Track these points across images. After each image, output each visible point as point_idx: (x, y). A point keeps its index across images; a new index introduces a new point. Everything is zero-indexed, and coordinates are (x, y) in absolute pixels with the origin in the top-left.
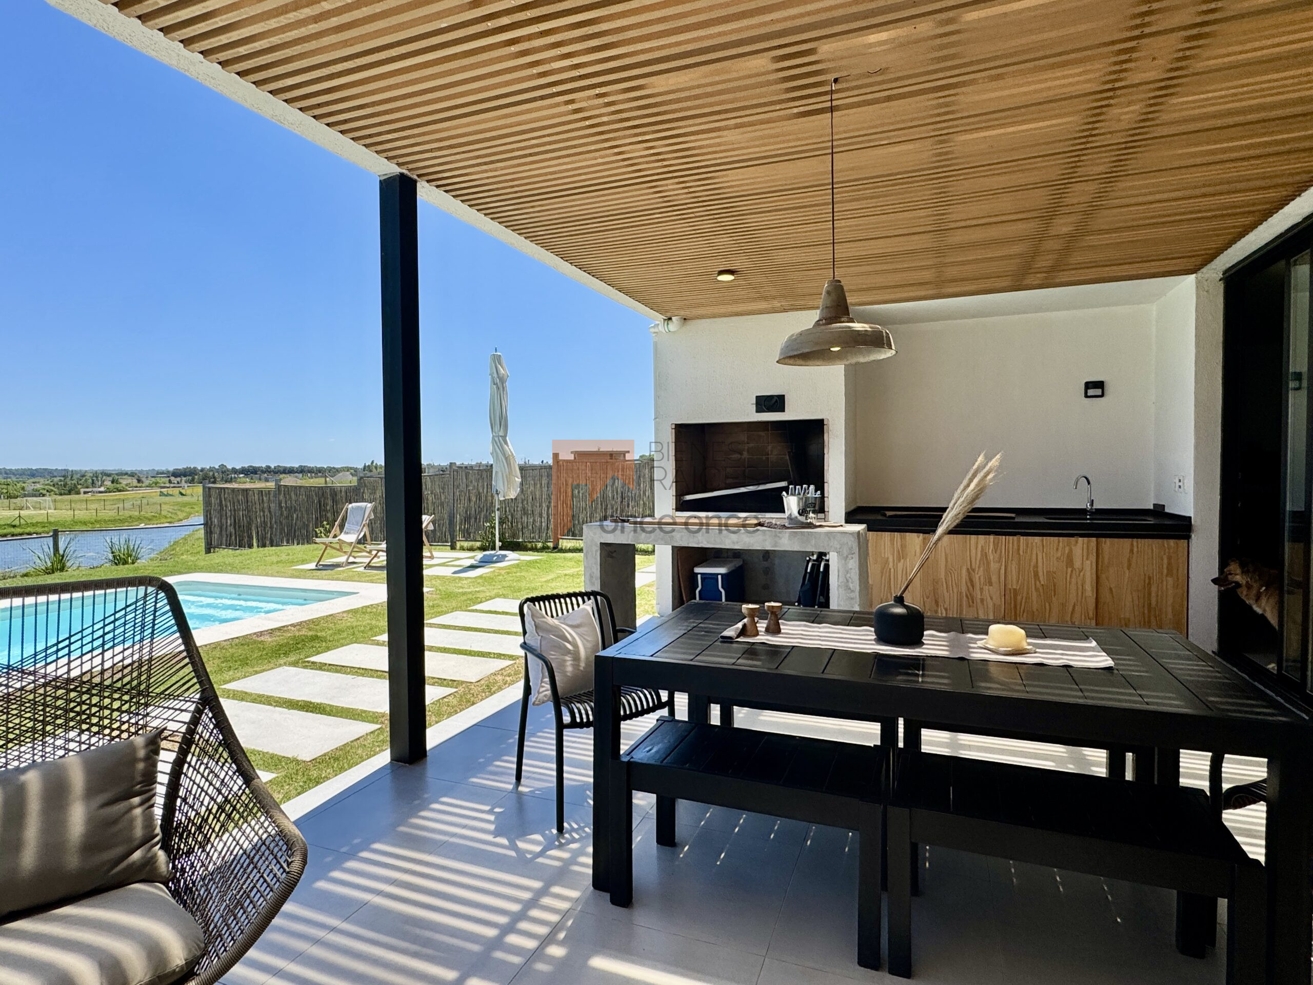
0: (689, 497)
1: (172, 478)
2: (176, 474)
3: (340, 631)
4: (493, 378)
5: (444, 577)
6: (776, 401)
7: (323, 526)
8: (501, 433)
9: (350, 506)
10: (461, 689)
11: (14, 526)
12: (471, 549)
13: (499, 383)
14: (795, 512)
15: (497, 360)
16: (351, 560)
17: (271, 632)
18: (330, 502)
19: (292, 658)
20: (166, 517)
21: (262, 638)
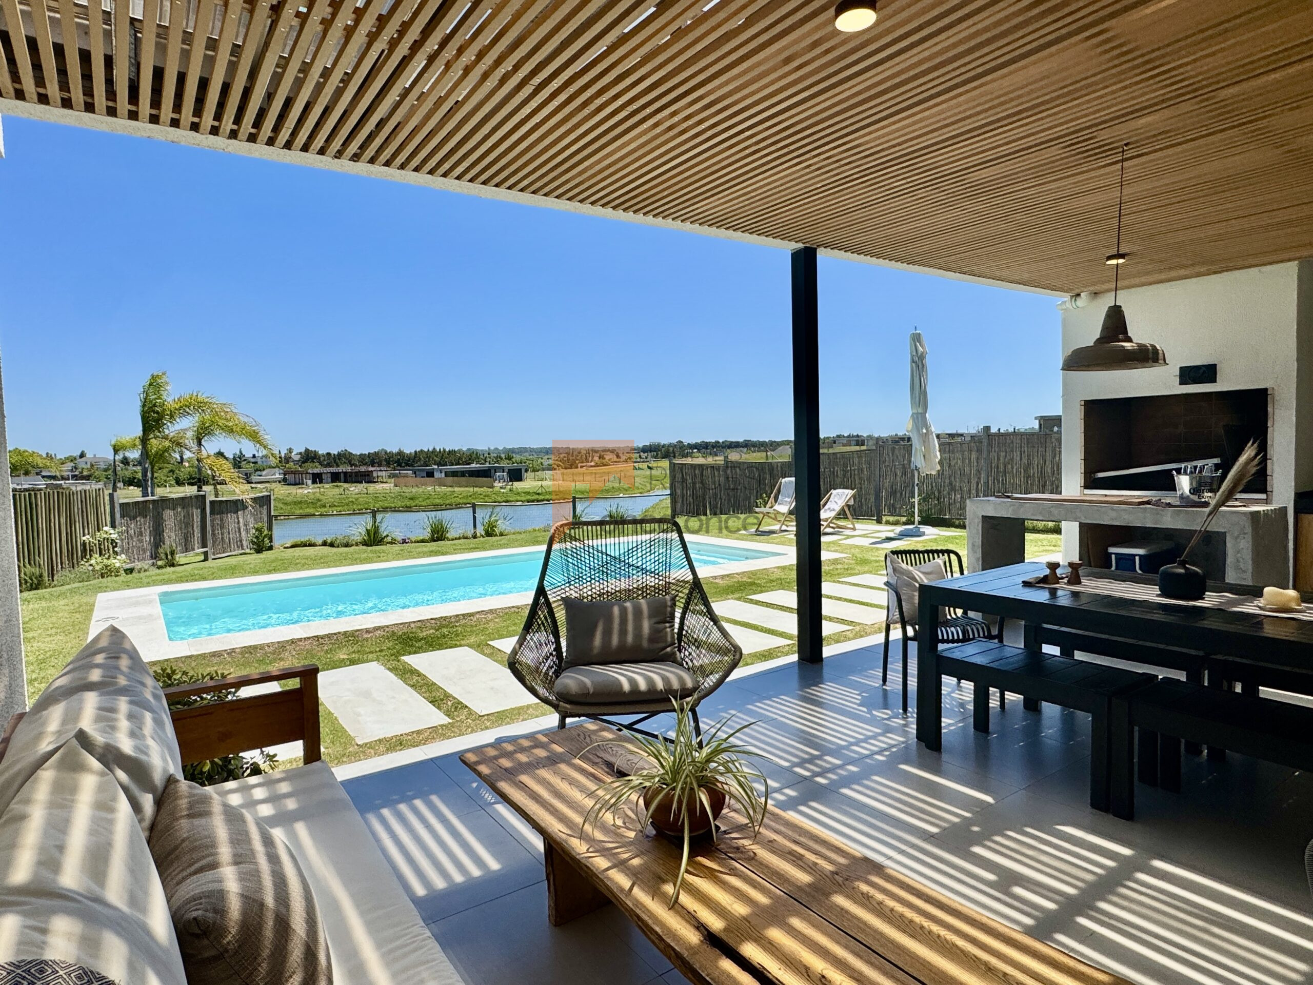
0: (1101, 475)
1: (642, 454)
2: (645, 450)
3: (772, 581)
4: (912, 356)
5: (862, 547)
6: (1204, 372)
7: (762, 498)
8: (920, 411)
9: (784, 480)
10: (858, 628)
11: (538, 494)
12: (896, 523)
13: (919, 363)
14: (1187, 492)
15: (917, 338)
16: (784, 528)
17: (723, 577)
18: (768, 477)
19: (737, 595)
20: (638, 488)
21: (717, 581)
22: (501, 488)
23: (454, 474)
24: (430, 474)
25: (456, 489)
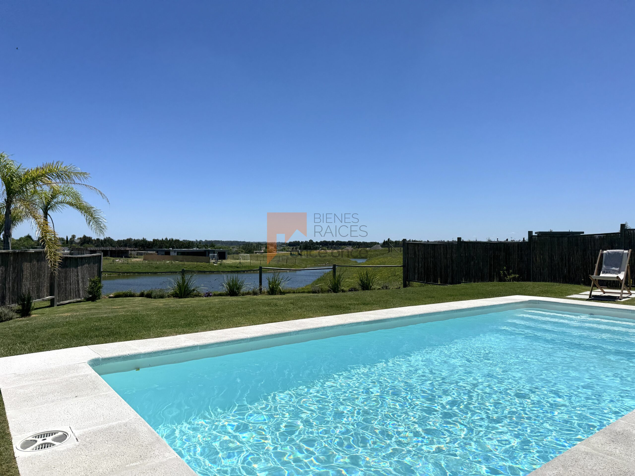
1: (291, 247)
11: (238, 267)
22: (214, 263)
23: (183, 253)
24: (168, 253)
25: (186, 263)
